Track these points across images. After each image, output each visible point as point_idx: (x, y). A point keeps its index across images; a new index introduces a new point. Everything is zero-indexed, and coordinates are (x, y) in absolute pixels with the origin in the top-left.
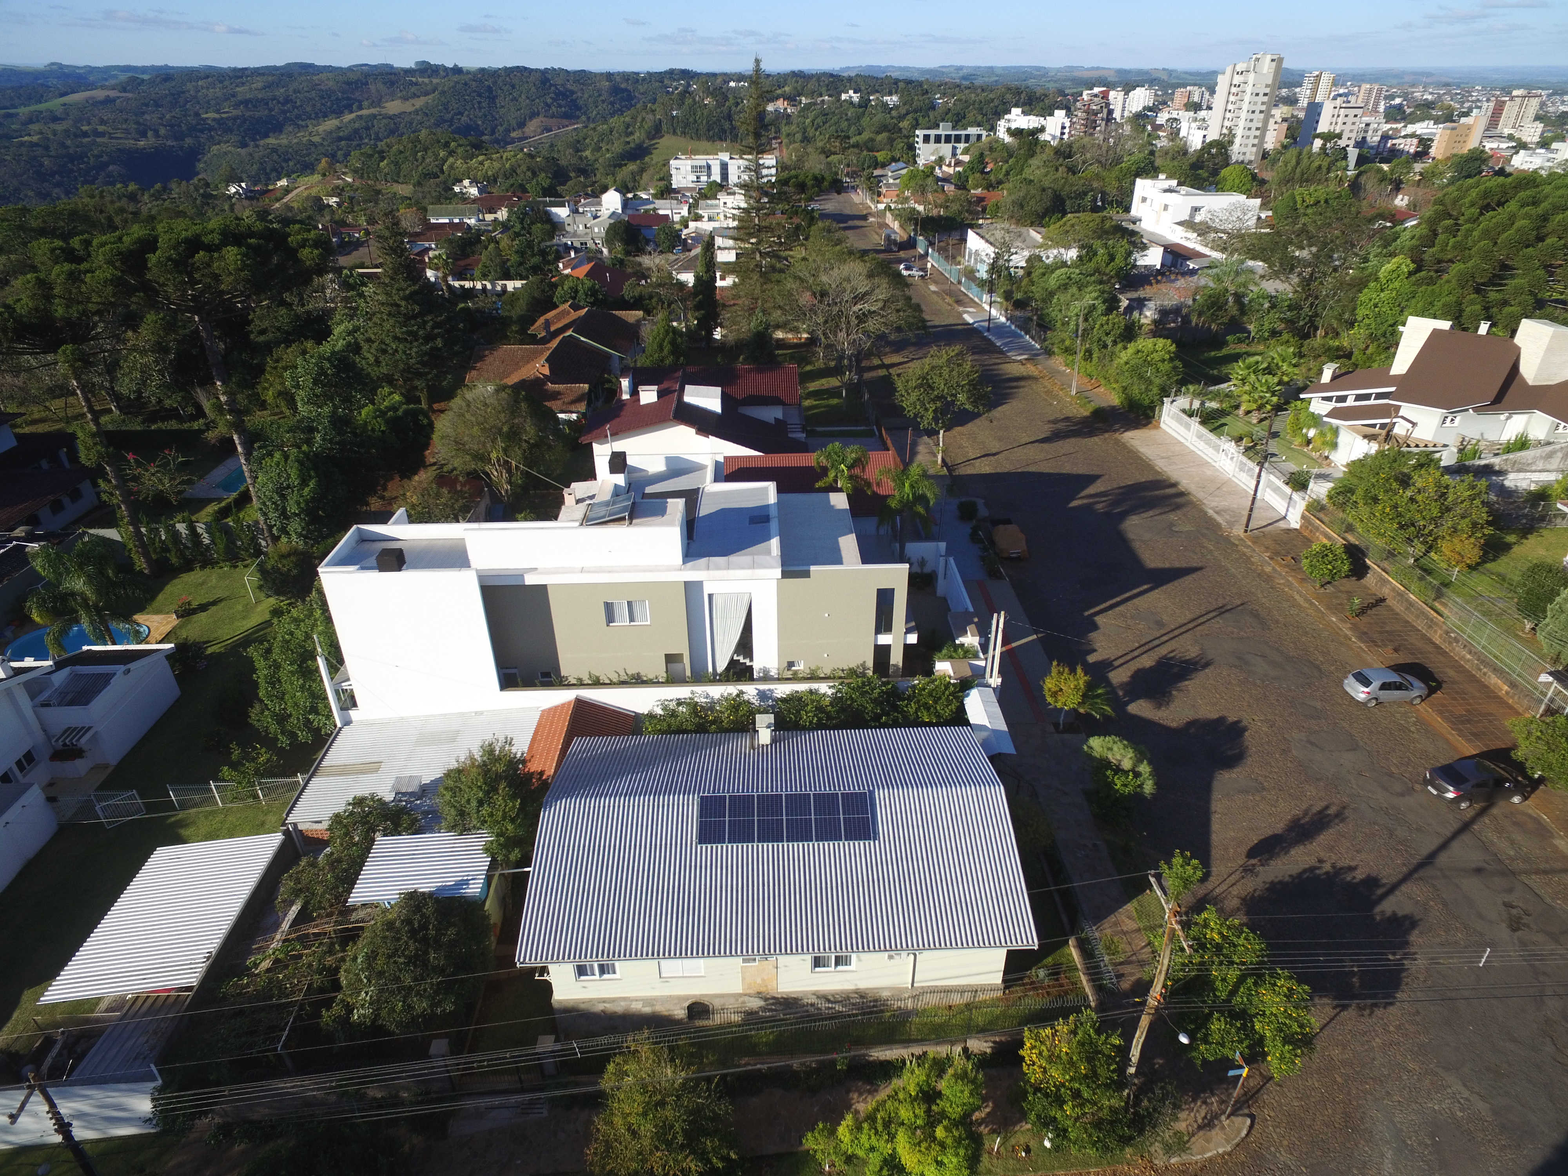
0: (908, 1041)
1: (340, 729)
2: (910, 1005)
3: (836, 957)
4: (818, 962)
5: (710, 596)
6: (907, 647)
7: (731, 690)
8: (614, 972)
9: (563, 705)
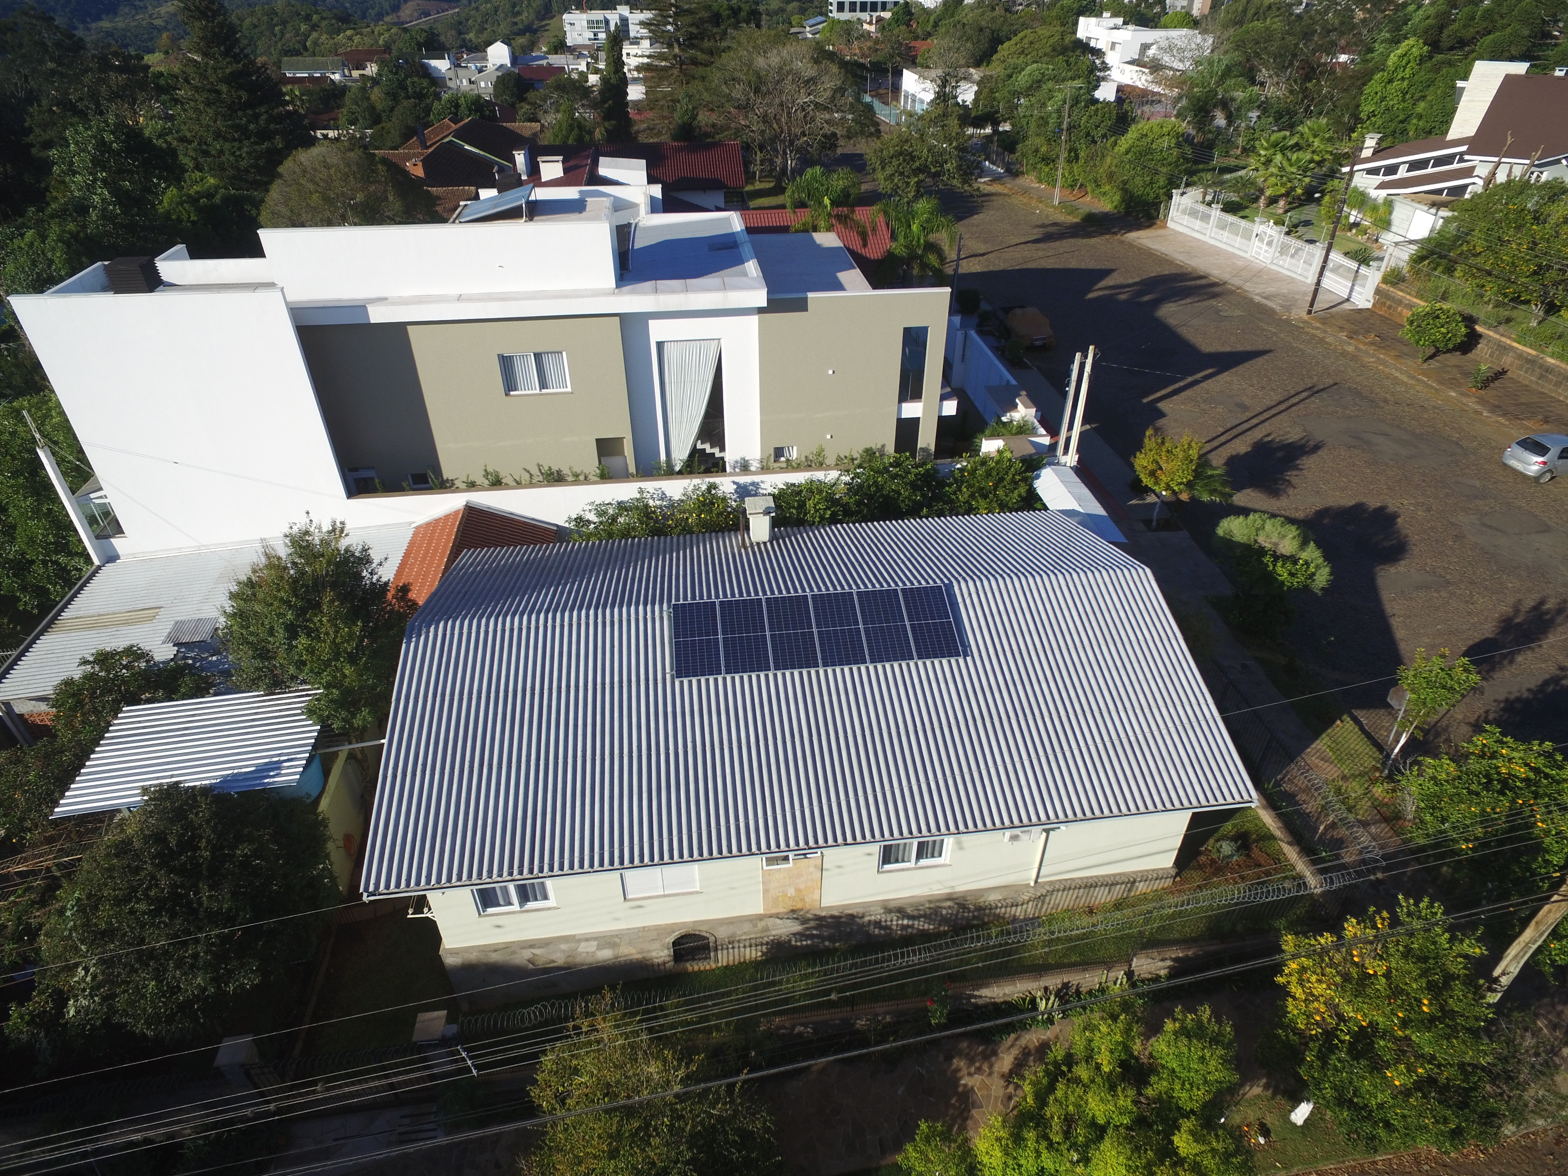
0: (1039, 969)
1: (99, 568)
2: (1031, 909)
3: (921, 845)
4: (889, 856)
5: (660, 345)
6: (943, 422)
7: (700, 483)
8: (545, 897)
9: (447, 517)
